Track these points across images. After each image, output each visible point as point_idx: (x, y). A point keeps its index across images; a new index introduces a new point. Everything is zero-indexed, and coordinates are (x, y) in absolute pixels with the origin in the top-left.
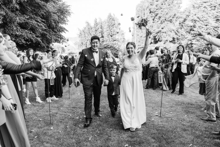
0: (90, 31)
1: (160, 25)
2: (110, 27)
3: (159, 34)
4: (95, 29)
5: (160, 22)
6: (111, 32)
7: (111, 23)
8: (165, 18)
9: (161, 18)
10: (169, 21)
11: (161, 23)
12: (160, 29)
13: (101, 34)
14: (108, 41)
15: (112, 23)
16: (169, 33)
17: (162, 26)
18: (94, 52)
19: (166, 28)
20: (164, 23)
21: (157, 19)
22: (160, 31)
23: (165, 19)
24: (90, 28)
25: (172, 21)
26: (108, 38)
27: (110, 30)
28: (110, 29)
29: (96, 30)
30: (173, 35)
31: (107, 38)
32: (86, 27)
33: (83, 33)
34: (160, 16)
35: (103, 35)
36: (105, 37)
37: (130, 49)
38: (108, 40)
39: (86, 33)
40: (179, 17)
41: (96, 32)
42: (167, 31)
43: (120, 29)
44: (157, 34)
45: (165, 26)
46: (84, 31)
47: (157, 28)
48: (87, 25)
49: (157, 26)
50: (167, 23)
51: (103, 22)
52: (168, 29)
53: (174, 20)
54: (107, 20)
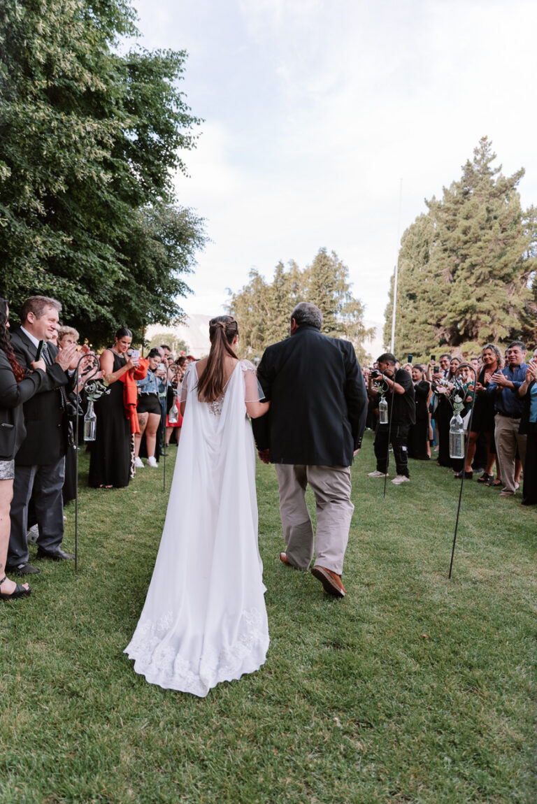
0: (262, 298)
1: (471, 289)
2: (321, 289)
4: (277, 294)
5: (472, 280)
7: (324, 278)
8: (490, 269)
9: (477, 268)
10: (501, 278)
11: (477, 284)
12: (473, 301)
15: (327, 278)
16: (501, 314)
17: (480, 291)
19: (491, 299)
20: (484, 284)
21: (465, 270)
22: (473, 307)
23: (490, 273)
24: (263, 290)
25: (510, 280)
28: (322, 294)
29: (279, 297)
30: (513, 322)
32: (250, 285)
33: (241, 305)
34: (474, 263)
40: (531, 268)
41: (278, 301)
42: (495, 309)
43: (349, 296)
44: (463, 315)
45: (489, 294)
46: (244, 299)
47: (463, 298)
48: (253, 281)
49: (463, 292)
50: (496, 285)
51: (302, 275)
52: (498, 302)
53: (516, 276)
54: (314, 269)
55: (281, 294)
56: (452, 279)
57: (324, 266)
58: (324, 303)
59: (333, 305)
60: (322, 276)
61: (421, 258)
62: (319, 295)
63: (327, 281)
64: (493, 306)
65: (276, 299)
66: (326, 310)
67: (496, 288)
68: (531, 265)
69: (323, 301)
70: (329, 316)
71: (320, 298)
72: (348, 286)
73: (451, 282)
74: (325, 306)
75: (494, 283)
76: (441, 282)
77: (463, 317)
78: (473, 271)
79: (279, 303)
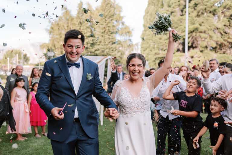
0: (69, 24)
1: (195, 19)
2: (107, 19)
3: (194, 34)
4: (79, 21)
5: (195, 13)
6: (107, 28)
7: (108, 12)
8: (205, 7)
9: (198, 6)
10: (210, 12)
11: (198, 16)
12: (197, 25)
13: (89, 30)
14: (102, 43)
15: (110, 12)
16: (211, 33)
17: (200, 20)
18: (70, 65)
19: (206, 24)
20: (202, 16)
21: (191, 8)
22: (196, 29)
23: (205, 9)
24: (70, 19)
25: (216, 13)
26: (103, 38)
27: (107, 25)
28: (107, 22)
29: (81, 23)
30: (217, 37)
31: (100, 37)
32: (62, 16)
33: (56, 28)
34: (197, 3)
35: (94, 32)
36: (96, 36)
37: (136, 66)
38: (103, 41)
39: (62, 27)
40: (228, 6)
41: (80, 25)
42: (209, 30)
43: (123, 24)
44: (191, 34)
45: (205, 22)
46: (58, 24)
47: (191, 24)
48: (64, 13)
49: (191, 20)
50: (208, 16)
51: (94, 11)
52: (210, 26)
53: (219, 11)
54: (102, 6)
55: (81, 21)
56: (181, 14)
57: (107, 4)
58: (109, 27)
59: (114, 28)
60: (107, 11)
61: (159, 5)
62: (105, 22)
63: (110, 13)
64: (207, 28)
65: (78, 24)
66: (110, 31)
67: (208, 18)
68: (228, 5)
69: (108, 25)
70: (112, 35)
71: (106, 24)
72: (122, 17)
73: (181, 16)
74: (110, 29)
75: (207, 16)
76: (175, 16)
77: (191, 35)
78: (196, 8)
79: (80, 27)
